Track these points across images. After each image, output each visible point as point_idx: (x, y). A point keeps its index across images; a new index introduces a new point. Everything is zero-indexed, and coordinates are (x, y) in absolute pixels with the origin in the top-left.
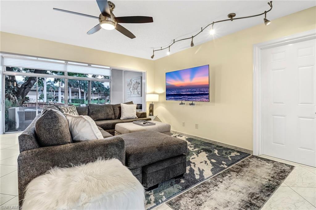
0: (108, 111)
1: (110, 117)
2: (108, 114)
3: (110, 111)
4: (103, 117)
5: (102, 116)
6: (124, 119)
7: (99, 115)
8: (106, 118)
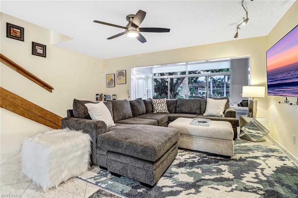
0: (192, 106)
1: (194, 111)
2: (191, 109)
3: (194, 105)
4: (187, 111)
5: (186, 109)
6: (208, 116)
7: (183, 109)
8: (190, 112)
